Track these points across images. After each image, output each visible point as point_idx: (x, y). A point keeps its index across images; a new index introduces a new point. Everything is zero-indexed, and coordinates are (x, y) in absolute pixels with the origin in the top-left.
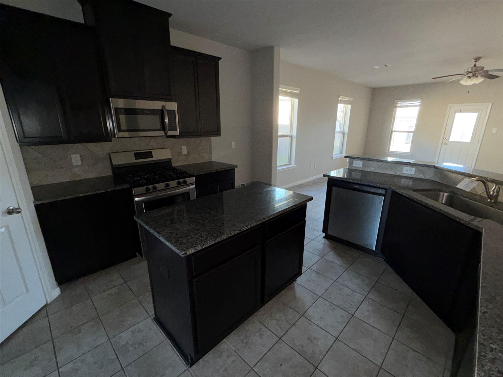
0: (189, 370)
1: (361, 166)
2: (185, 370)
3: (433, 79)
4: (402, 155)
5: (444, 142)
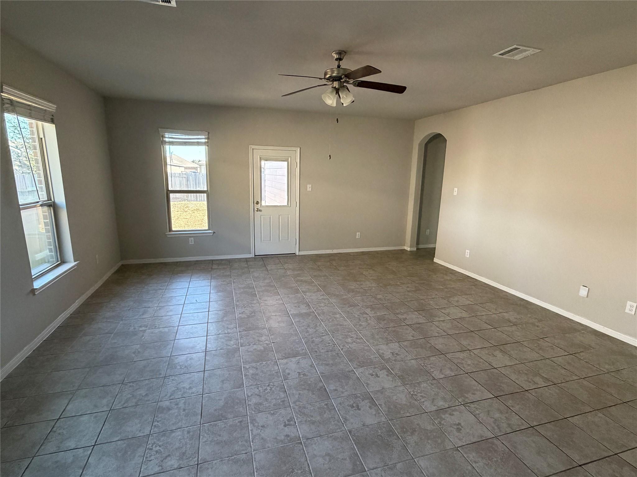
4: (197, 235)
5: (257, 207)
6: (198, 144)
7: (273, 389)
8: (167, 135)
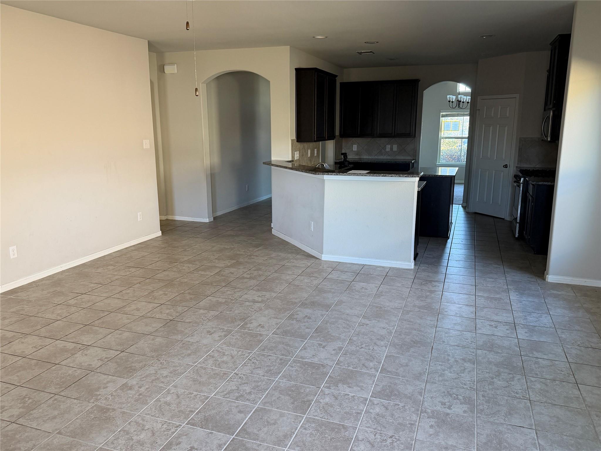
7: (395, 444)
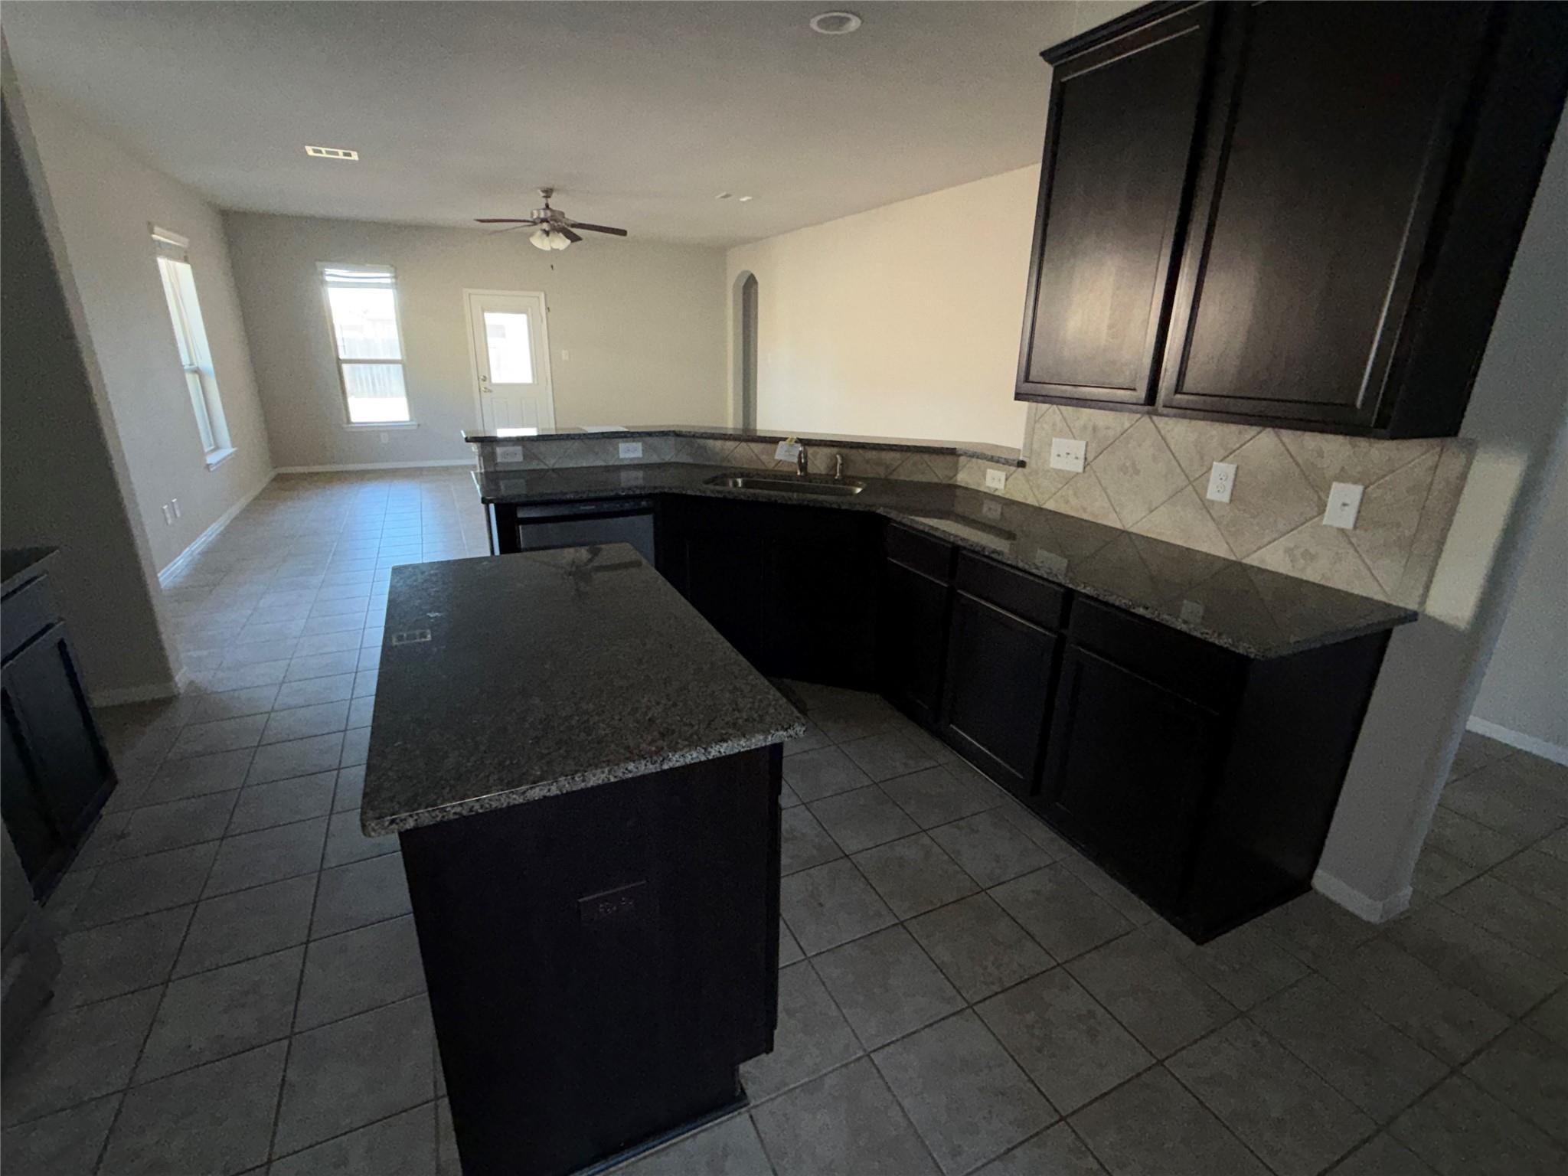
0: (756, 1107)
1: (519, 458)
2: (751, 1117)
3: (478, 223)
4: (393, 430)
5: (483, 385)
6: (379, 286)
8: (329, 271)
